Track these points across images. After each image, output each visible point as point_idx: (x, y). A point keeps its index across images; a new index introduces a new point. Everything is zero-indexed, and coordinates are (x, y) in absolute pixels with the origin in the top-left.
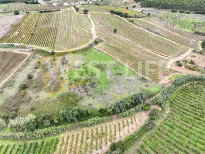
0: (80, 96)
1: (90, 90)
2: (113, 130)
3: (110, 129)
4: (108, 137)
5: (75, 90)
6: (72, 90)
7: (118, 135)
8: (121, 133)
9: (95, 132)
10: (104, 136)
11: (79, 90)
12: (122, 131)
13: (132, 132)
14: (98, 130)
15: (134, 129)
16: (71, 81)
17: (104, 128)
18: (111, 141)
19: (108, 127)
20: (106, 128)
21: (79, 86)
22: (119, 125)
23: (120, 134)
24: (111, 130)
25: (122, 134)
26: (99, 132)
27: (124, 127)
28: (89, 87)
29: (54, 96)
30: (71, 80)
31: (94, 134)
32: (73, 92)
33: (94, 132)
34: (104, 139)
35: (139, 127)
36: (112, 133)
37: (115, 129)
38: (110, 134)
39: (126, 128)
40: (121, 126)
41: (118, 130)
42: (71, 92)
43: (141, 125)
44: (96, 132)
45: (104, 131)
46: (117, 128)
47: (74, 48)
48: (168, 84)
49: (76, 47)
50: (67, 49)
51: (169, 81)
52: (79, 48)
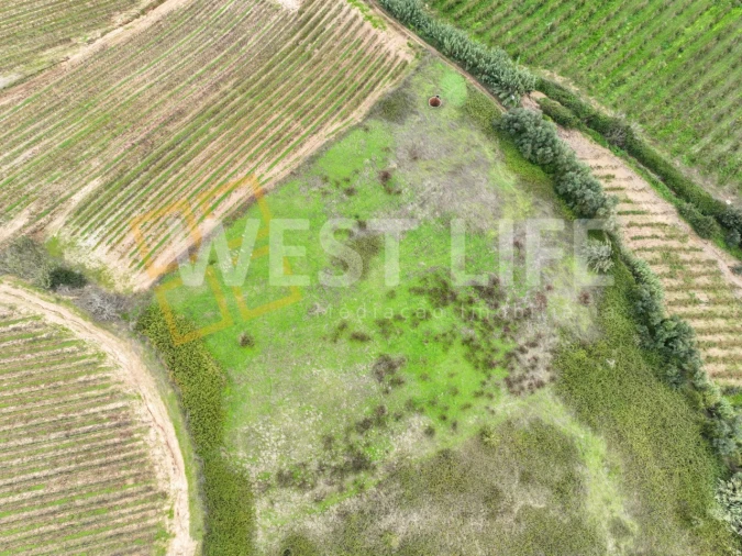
0: (557, 339)
1: (514, 301)
2: (647, 231)
3: (647, 240)
4: (675, 244)
5: (536, 359)
6: (542, 374)
7: (661, 219)
8: (653, 211)
9: (667, 282)
10: (673, 254)
11: (534, 345)
12: (645, 207)
13: (640, 182)
14: (660, 272)
15: (630, 174)
16: (497, 386)
17: (649, 256)
18: (686, 236)
19: (639, 243)
20: (645, 250)
21: (510, 346)
22: (627, 213)
23: (656, 214)
24: (648, 237)
25: (653, 208)
26: (665, 269)
27: (629, 201)
28: (504, 307)
29: (595, 450)
30: (489, 388)
31: (674, 283)
32: (548, 369)
33: (668, 285)
34: (683, 256)
35: (618, 161)
36: (660, 234)
37: (643, 225)
38: (662, 239)
39: (631, 196)
40: (627, 207)
41: (644, 216)
42: (553, 379)
43: (612, 155)
44: (666, 280)
45: (657, 255)
46: (637, 219)
47: (131, 434)
48: (409, 38)
49: (123, 423)
50: (150, 489)
51: (389, 29)
52: (144, 391)
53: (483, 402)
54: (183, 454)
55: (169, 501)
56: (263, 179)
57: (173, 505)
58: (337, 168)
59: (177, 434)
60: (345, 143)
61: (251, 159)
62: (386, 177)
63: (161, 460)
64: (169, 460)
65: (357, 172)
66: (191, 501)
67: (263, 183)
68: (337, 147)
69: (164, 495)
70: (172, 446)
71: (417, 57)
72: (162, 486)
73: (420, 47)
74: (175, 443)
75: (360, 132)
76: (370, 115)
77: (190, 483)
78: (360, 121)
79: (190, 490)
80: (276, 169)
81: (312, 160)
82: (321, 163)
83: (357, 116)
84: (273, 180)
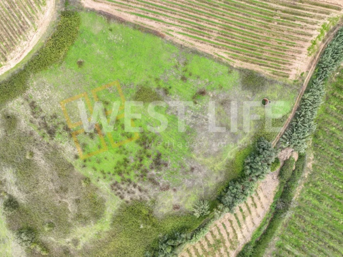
0: (149, 199)
1: (160, 176)
2: (230, 230)
3: (225, 231)
4: (228, 244)
5: (133, 193)
6: (127, 197)
7: (240, 236)
8: (243, 231)
9: (205, 244)
10: (221, 244)
11: (140, 190)
12: (244, 226)
13: (258, 222)
14: (209, 239)
15: (261, 216)
16: (111, 179)
17: (216, 233)
18: (234, 249)
19: (221, 227)
20: (219, 231)
21: (134, 180)
22: (237, 218)
23: (242, 232)
24: (226, 231)
25: (245, 232)
26: (212, 242)
27: (244, 218)
28: (154, 172)
30: (108, 176)
31: (206, 247)
32: (131, 199)
33: (204, 244)
34: (222, 250)
35: (267, 208)
36: (231, 236)
37: (232, 227)
38: (228, 238)
39: (248, 219)
40: (240, 217)
41: (238, 227)
42: (127, 202)
43: (270, 204)
44: (206, 243)
45: (218, 237)
46: (235, 224)
47: (21, 34)
48: (307, 72)
49: (23, 28)
50: (5, 53)
51: (310, 58)
52: (39, 30)
53: (101, 175)
54: (23, 59)
55: (5, 63)
56: (170, 33)
57: (4, 65)
58: (195, 66)
59: (29, 53)
60: (215, 64)
61: (180, 21)
62: (202, 93)
63: (17, 51)
64: (19, 55)
65: (198, 77)
66: (8, 71)
67: (168, 34)
68: (210, 61)
69: (6, 60)
70: (24, 54)
71: (295, 81)
72: (8, 57)
73: (303, 81)
74: (25, 54)
75: (226, 69)
76: (241, 70)
77: (14, 68)
78: (235, 66)
79: (12, 69)
80: (180, 36)
81: (195, 52)
82: (195, 57)
83: (237, 64)
84: (172, 38)
